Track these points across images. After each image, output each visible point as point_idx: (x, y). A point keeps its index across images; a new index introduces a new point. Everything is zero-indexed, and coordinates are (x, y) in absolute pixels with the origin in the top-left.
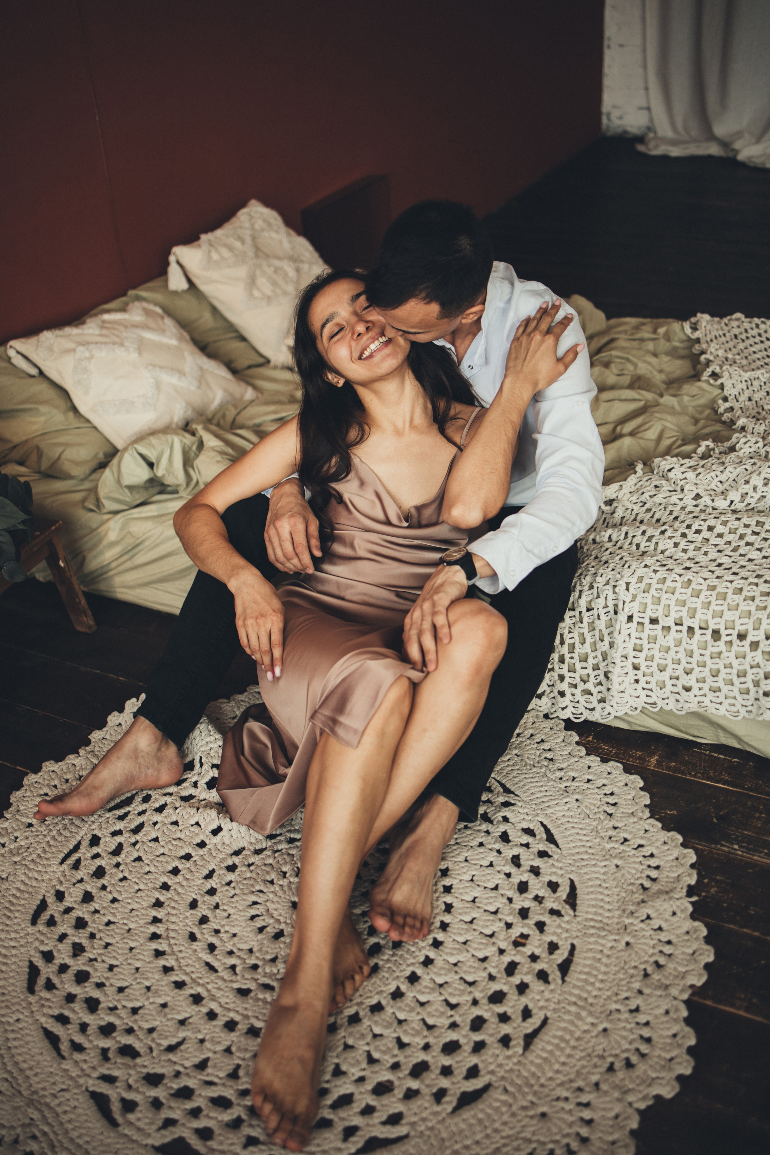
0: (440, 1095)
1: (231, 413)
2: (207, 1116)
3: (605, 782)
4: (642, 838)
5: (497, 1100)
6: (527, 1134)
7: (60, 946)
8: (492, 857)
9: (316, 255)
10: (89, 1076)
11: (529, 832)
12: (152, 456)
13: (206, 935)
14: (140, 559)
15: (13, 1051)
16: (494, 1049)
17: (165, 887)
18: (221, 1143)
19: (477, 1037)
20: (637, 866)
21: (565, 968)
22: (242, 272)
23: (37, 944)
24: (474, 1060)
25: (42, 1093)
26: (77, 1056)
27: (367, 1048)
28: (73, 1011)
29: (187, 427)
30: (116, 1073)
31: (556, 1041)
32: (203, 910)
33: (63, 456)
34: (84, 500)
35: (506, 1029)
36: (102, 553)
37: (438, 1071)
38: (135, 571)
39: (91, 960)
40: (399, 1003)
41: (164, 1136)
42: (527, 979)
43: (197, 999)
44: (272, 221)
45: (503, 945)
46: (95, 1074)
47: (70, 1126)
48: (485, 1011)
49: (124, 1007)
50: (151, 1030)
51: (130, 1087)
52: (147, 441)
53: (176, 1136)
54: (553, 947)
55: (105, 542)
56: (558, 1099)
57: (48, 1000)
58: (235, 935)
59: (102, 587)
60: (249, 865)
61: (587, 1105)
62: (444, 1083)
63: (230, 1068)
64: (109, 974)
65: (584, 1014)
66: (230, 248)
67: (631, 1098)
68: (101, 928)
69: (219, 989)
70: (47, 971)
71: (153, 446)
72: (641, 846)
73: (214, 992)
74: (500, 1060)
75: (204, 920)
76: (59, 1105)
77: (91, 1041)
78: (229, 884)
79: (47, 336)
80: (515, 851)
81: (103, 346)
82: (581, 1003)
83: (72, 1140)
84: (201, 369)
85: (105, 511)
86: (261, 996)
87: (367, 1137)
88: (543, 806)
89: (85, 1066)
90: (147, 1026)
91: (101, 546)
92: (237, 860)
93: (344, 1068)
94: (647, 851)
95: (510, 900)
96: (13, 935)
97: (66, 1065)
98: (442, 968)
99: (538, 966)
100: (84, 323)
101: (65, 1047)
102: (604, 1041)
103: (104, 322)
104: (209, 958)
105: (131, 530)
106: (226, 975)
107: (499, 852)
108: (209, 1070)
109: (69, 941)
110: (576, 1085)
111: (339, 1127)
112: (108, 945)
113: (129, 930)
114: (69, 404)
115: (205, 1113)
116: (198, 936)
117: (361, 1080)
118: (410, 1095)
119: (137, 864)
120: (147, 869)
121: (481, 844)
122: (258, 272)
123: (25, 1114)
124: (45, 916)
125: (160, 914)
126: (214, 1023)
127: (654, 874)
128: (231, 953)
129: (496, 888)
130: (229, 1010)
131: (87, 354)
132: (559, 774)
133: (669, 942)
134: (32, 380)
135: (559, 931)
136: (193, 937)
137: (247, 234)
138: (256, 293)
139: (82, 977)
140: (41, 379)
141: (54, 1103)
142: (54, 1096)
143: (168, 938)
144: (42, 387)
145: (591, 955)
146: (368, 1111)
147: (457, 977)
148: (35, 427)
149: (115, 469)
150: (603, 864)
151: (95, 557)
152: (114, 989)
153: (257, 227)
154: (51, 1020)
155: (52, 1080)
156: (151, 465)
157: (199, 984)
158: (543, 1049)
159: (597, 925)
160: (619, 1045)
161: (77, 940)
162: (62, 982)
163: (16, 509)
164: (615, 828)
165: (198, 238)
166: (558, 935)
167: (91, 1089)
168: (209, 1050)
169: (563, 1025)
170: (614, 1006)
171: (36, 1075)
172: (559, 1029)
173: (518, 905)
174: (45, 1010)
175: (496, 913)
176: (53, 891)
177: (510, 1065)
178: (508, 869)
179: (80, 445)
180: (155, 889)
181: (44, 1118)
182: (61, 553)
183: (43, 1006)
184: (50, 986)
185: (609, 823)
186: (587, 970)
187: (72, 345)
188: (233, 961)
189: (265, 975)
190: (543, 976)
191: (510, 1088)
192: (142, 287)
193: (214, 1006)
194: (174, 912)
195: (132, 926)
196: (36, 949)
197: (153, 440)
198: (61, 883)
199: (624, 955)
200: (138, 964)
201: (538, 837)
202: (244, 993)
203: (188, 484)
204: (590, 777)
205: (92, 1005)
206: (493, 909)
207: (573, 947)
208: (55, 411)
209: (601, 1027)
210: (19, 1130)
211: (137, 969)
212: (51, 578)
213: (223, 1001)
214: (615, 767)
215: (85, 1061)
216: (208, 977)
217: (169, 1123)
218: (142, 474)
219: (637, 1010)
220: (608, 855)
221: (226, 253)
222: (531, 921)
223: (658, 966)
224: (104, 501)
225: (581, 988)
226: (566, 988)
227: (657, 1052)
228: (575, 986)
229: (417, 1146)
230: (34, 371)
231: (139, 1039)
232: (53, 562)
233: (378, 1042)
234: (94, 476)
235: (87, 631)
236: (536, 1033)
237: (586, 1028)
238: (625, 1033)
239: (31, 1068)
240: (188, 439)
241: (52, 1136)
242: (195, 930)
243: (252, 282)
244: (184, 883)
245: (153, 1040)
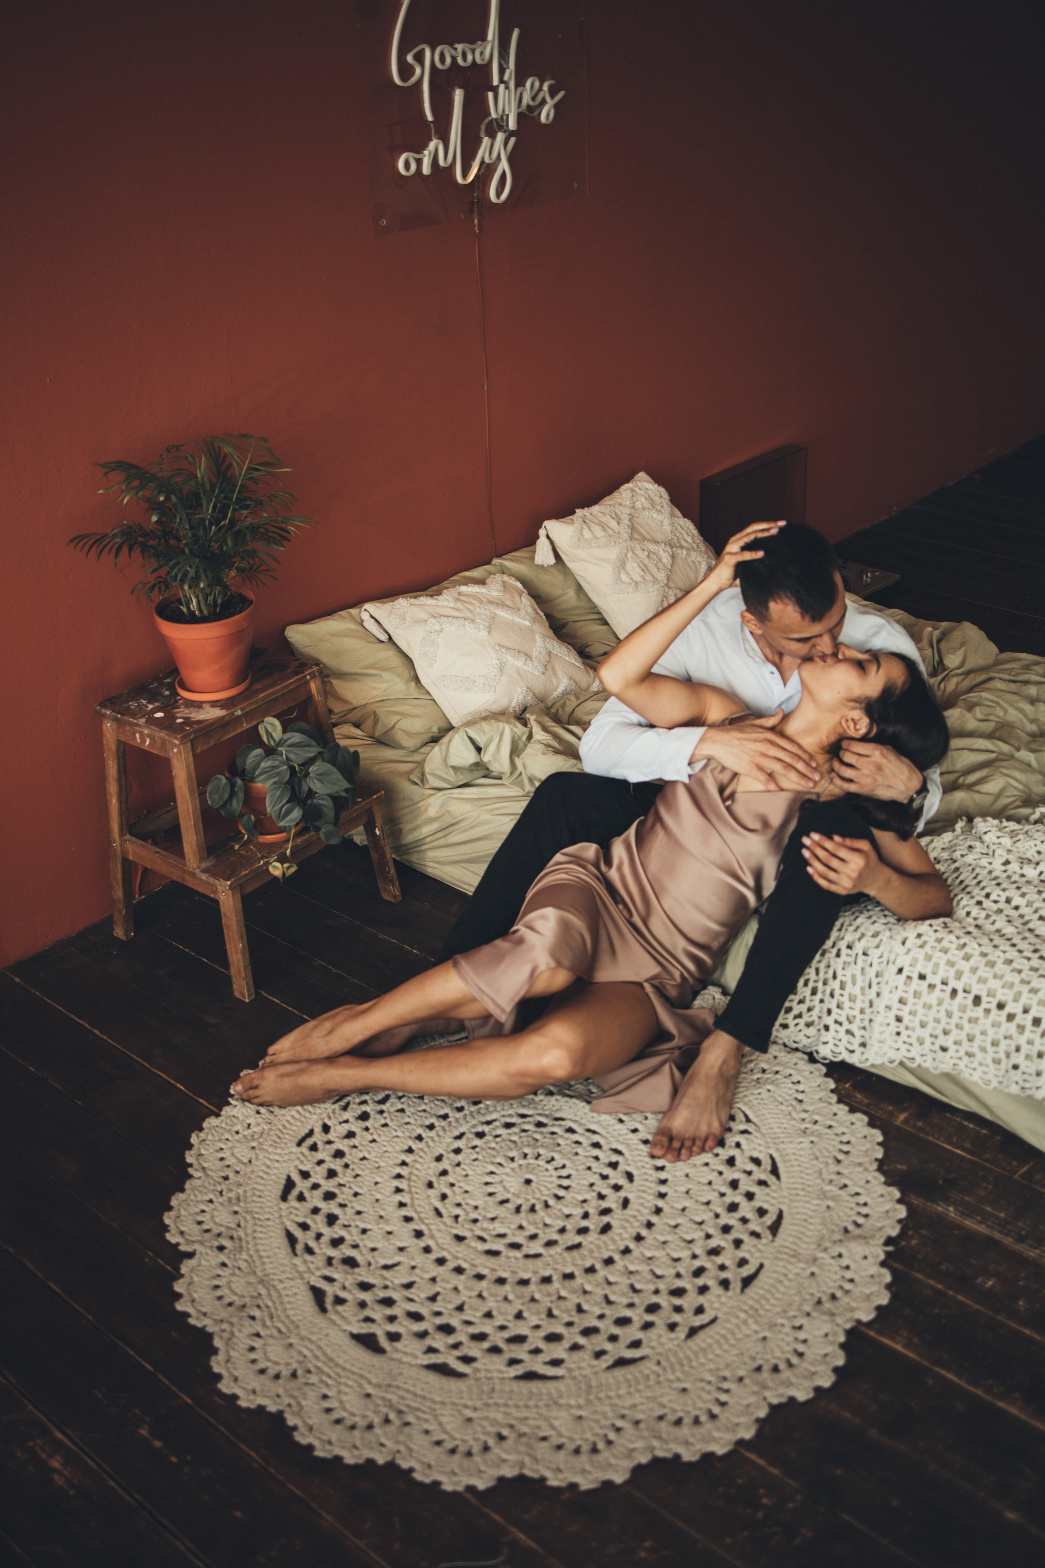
0: (599, 1354)
1: (572, 702)
2: (400, 1324)
3: (845, 1130)
4: (862, 1187)
5: (649, 1368)
6: (664, 1400)
7: (318, 1168)
8: (713, 1176)
9: (699, 539)
10: (313, 1273)
11: (757, 1161)
12: (481, 741)
13: (442, 1186)
14: (454, 838)
15: (258, 1241)
16: (660, 1329)
17: (420, 1138)
18: (406, 1346)
19: (649, 1318)
20: (847, 1210)
21: (747, 1282)
22: (613, 553)
23: (297, 1162)
24: (640, 1335)
25: (272, 1277)
26: (308, 1257)
27: (549, 1305)
28: (315, 1222)
29: (521, 717)
30: (335, 1276)
31: (717, 1337)
32: (445, 1165)
33: (397, 726)
34: (411, 772)
35: (677, 1318)
36: (418, 827)
37: (606, 1336)
38: (446, 849)
39: (340, 1185)
40: (590, 1277)
41: (362, 1328)
42: (711, 1283)
43: (419, 1234)
44: (657, 499)
45: (698, 1251)
46: (318, 1273)
47: (288, 1306)
48: (663, 1300)
49: (357, 1226)
50: (373, 1250)
51: (344, 1288)
52: (478, 726)
53: (371, 1331)
54: (743, 1262)
55: (424, 817)
56: (702, 1380)
57: (296, 1209)
58: (466, 1192)
59: (414, 858)
60: (497, 1136)
61: (727, 1391)
62: (608, 1346)
63: (431, 1293)
64: (353, 1199)
65: (750, 1321)
66: (604, 527)
67: (767, 1394)
68: (356, 1161)
69: (440, 1231)
70: (302, 1185)
71: (484, 732)
72: (857, 1194)
73: (435, 1232)
74: (663, 1340)
75: (444, 1173)
76: (284, 1288)
77: (321, 1248)
78: (474, 1147)
79: (402, 603)
80: (736, 1175)
81: (454, 621)
82: (751, 1312)
83: (288, 1317)
84: (550, 654)
85: (427, 786)
86: (473, 1244)
87: (528, 1369)
88: (777, 1141)
89: (311, 1266)
90: (371, 1245)
91: (419, 822)
92: (486, 1129)
93: (525, 1314)
94: (861, 1199)
95: (717, 1216)
96: (279, 1151)
97: (297, 1261)
98: (637, 1259)
99: (724, 1275)
100: (439, 593)
101: (299, 1247)
102: (759, 1347)
103: (460, 594)
104: (439, 1205)
105: (450, 809)
106: (449, 1221)
107: (721, 1173)
108: (413, 1290)
109: (325, 1166)
110: (722, 1374)
111: (507, 1356)
112: (357, 1175)
113: (378, 1168)
114: (412, 674)
115: (399, 1320)
116: (435, 1185)
117: (537, 1327)
118: (575, 1347)
119: (398, 1114)
120: (407, 1120)
121: (707, 1164)
122: (630, 555)
123: (256, 1289)
124: (309, 1142)
125: (409, 1158)
126: (427, 1255)
127: (861, 1220)
128: (459, 1205)
129: (708, 1203)
130: (443, 1249)
131: (438, 627)
132: (804, 1115)
133: (851, 1281)
134: (381, 646)
135: (753, 1250)
136: (430, 1185)
137: (624, 513)
138: (624, 577)
139: (329, 1196)
140: (390, 645)
141: (280, 1286)
142: (281, 1281)
143: (409, 1180)
144: (387, 655)
145: (775, 1275)
146: (537, 1351)
147: (648, 1268)
148: (375, 693)
149: (444, 747)
150: (816, 1202)
151: (413, 830)
152: (354, 1211)
153: (638, 505)
154: (294, 1225)
155: (282, 1269)
156: (479, 749)
157: (423, 1223)
158: (704, 1341)
159: (790, 1252)
160: (772, 1352)
161: (333, 1167)
162: (312, 1197)
163: (341, 777)
164: (839, 1173)
165: (574, 513)
166: (752, 1254)
167: (312, 1283)
168: (417, 1275)
169: (728, 1326)
170: (780, 1321)
171: (271, 1263)
172: (725, 1328)
173: (722, 1221)
174: (292, 1217)
175: (701, 1223)
176: (321, 1123)
177: (670, 1345)
178: (724, 1189)
179: (415, 716)
180: (410, 1138)
181: (270, 1295)
182: (379, 821)
183: (291, 1213)
184: (301, 1198)
185: (834, 1168)
186: (767, 1287)
187: (424, 616)
188: (457, 1211)
189: (483, 1229)
190: (725, 1284)
191: (664, 1363)
192: (508, 556)
193: (431, 1243)
194: (420, 1160)
195: (382, 1164)
196: (296, 1167)
197: (485, 725)
198: (330, 1118)
199: (806, 1283)
200: (379, 1196)
201: (763, 1167)
202: (460, 1239)
203: (512, 773)
204: (832, 1123)
205: (332, 1219)
206: (699, 1219)
207: (761, 1266)
208: (398, 680)
209: (761, 1335)
210: (247, 1300)
211: (377, 1200)
212: (366, 843)
213: (440, 1241)
214: (860, 1118)
215: (312, 1263)
216: (432, 1219)
217: (368, 1320)
218: (468, 757)
219: (800, 1328)
220: (824, 1195)
221: (598, 531)
222: (731, 1237)
223: (833, 1297)
224: (428, 776)
225: (758, 1301)
226: (743, 1297)
227: (805, 1365)
228: (752, 1298)
229: (568, 1386)
230: (383, 637)
231: (363, 1255)
232: (370, 829)
233: (561, 1303)
234: (425, 750)
235: (392, 900)
236: (702, 1327)
237: (748, 1332)
238: (782, 1344)
239: (268, 1257)
240: (520, 729)
241: (273, 1310)
242: (434, 1180)
243: (622, 564)
244: (436, 1138)
245: (373, 1257)
